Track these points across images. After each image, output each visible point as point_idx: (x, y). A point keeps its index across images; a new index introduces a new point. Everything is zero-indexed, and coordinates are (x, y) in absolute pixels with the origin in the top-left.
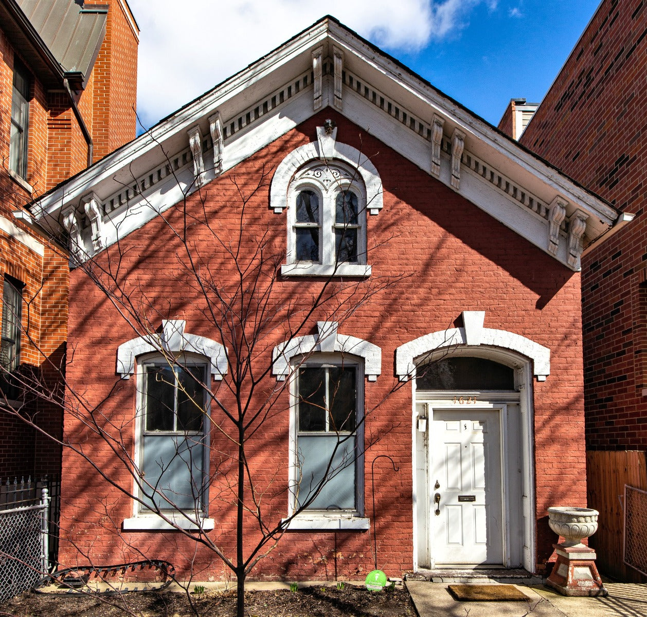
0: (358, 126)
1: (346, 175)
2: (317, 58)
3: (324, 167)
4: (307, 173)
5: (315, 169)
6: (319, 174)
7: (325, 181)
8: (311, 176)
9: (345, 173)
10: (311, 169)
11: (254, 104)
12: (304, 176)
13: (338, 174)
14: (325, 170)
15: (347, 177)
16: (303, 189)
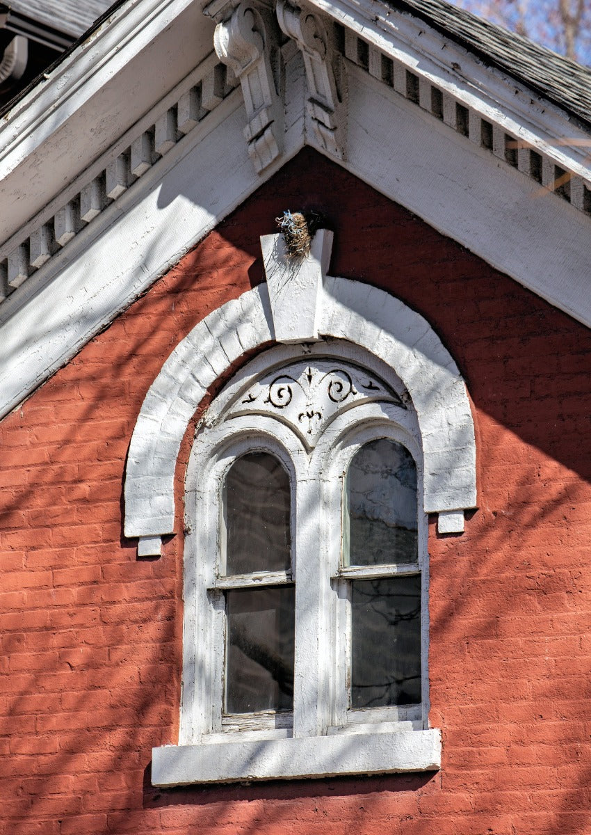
0: (401, 206)
1: (371, 387)
2: (225, 21)
3: (298, 367)
4: (246, 397)
5: (271, 378)
6: (285, 393)
7: (305, 419)
8: (259, 405)
9: (366, 380)
10: (260, 378)
11: (64, 189)
12: (239, 406)
13: (346, 385)
14: (303, 379)
15: (375, 394)
16: (243, 449)
